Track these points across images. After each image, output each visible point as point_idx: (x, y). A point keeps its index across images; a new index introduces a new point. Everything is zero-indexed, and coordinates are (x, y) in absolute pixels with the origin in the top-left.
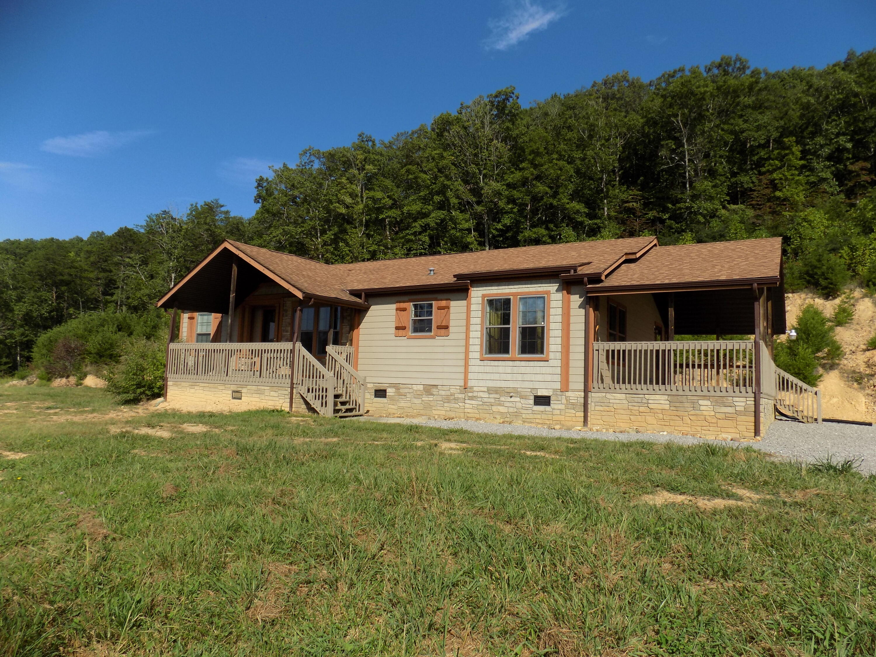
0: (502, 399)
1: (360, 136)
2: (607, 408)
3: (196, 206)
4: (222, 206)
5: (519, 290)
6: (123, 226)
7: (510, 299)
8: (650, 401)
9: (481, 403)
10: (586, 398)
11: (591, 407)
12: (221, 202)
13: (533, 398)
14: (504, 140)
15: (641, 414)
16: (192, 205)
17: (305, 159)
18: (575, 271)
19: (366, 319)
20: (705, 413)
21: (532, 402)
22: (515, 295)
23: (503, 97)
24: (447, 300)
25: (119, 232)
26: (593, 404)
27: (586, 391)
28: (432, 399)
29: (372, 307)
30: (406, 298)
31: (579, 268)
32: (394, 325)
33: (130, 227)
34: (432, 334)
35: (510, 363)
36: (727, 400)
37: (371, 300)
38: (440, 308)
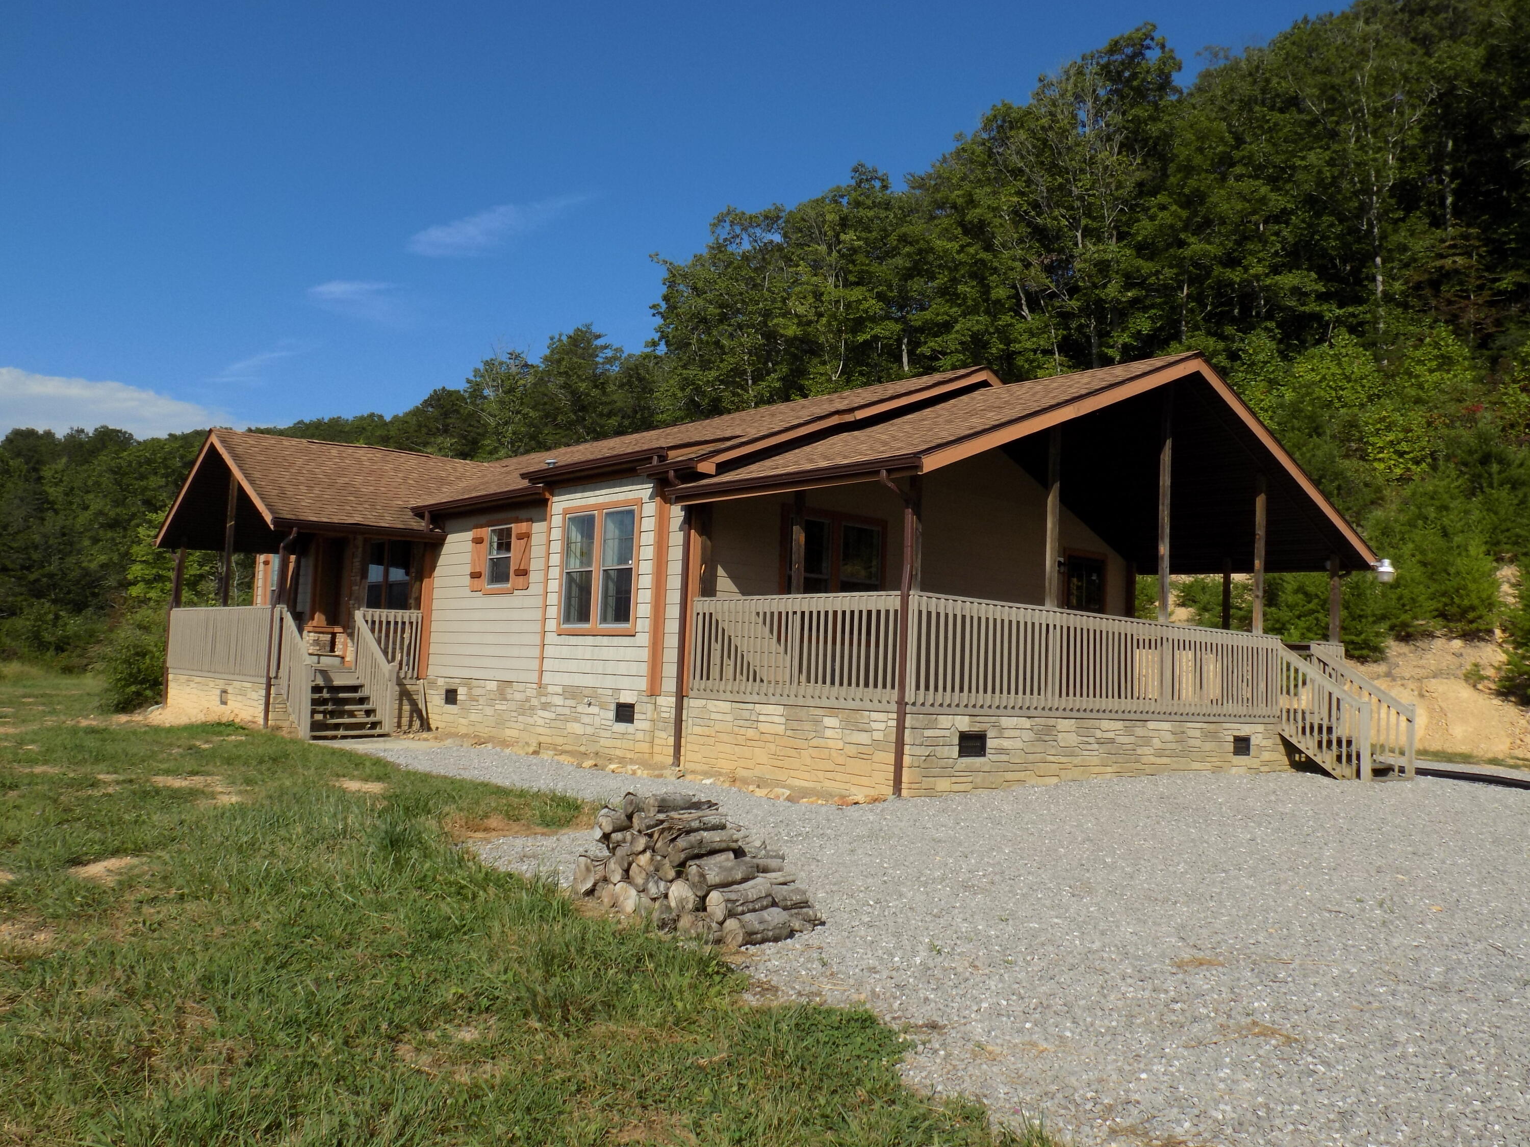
0: (580, 709)
1: (856, 170)
2: (706, 731)
3: (560, 340)
4: (599, 337)
5: (607, 499)
6: (439, 387)
7: (593, 517)
8: (761, 718)
9: (553, 716)
10: (679, 708)
11: (689, 727)
12: (596, 329)
13: (613, 707)
14: (1127, 147)
15: (749, 743)
16: (552, 339)
17: (724, 232)
18: (662, 458)
19: (442, 560)
20: (831, 743)
21: (611, 715)
22: (600, 507)
23: (1129, 51)
24: (528, 520)
25: (431, 397)
26: (690, 720)
27: (680, 696)
28: (504, 708)
29: (450, 538)
30: (483, 519)
31: (672, 454)
32: (468, 570)
33: (451, 387)
34: (509, 585)
35: (590, 640)
36: (862, 716)
37: (449, 525)
38: (520, 537)
